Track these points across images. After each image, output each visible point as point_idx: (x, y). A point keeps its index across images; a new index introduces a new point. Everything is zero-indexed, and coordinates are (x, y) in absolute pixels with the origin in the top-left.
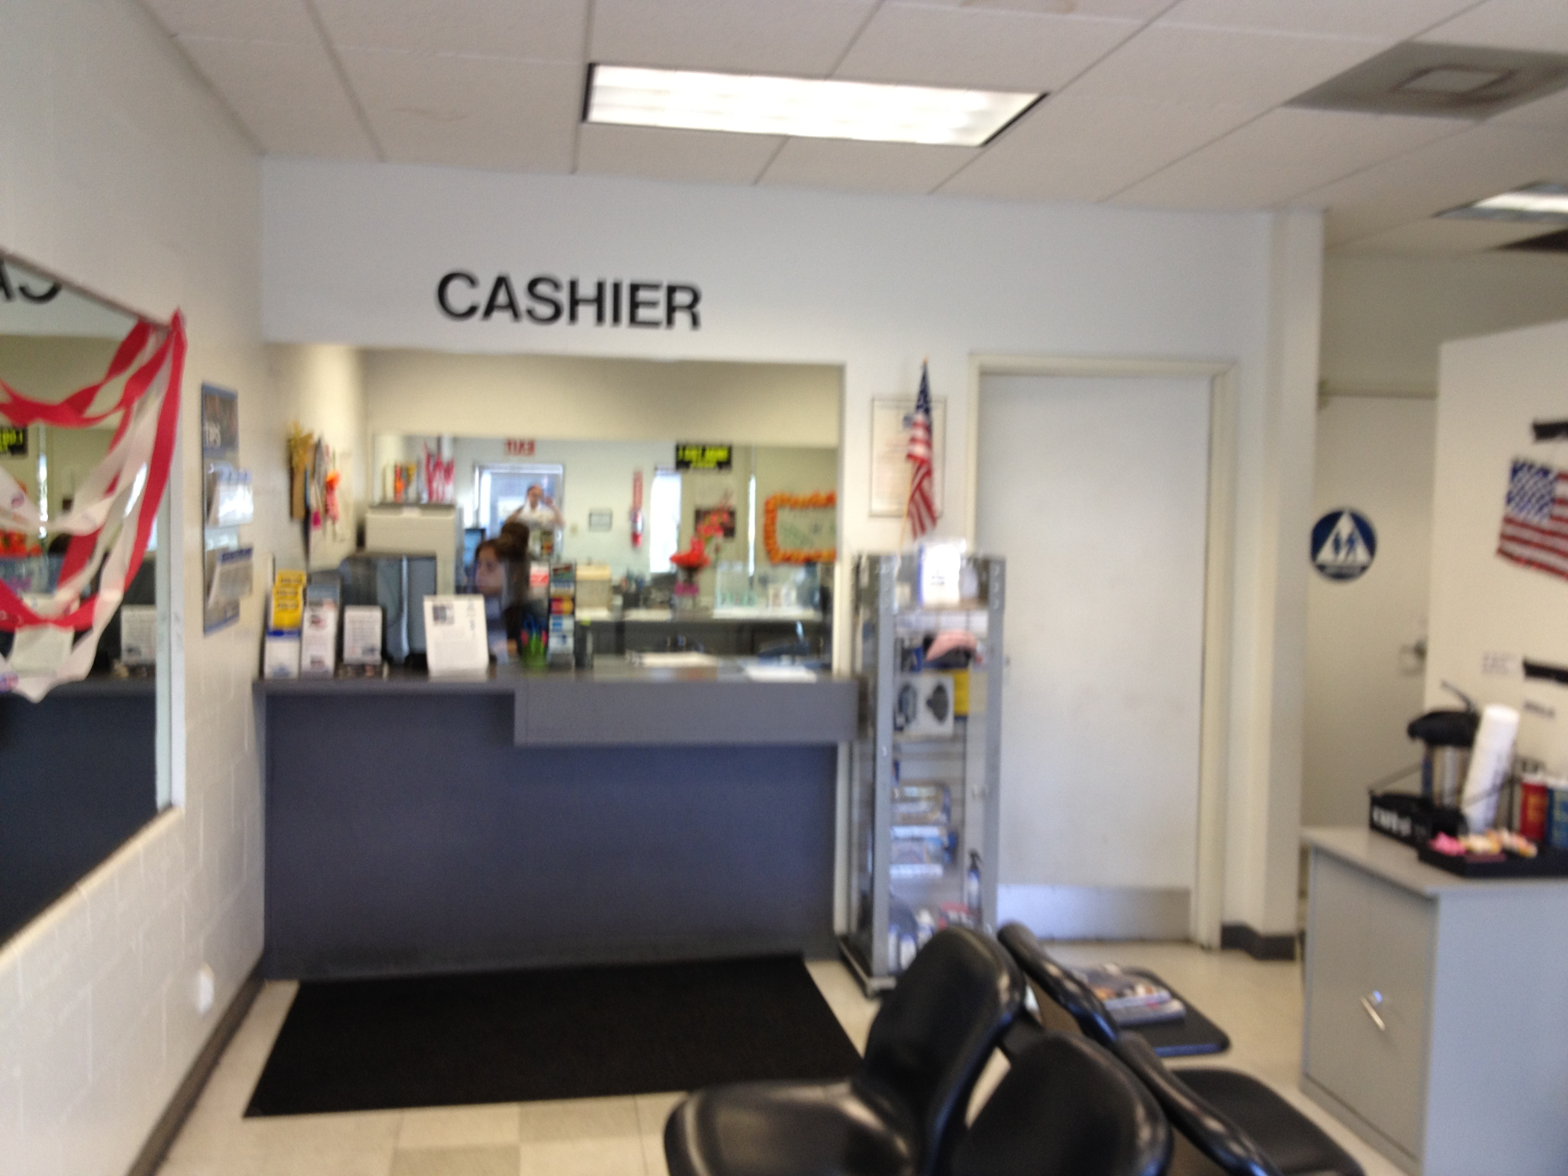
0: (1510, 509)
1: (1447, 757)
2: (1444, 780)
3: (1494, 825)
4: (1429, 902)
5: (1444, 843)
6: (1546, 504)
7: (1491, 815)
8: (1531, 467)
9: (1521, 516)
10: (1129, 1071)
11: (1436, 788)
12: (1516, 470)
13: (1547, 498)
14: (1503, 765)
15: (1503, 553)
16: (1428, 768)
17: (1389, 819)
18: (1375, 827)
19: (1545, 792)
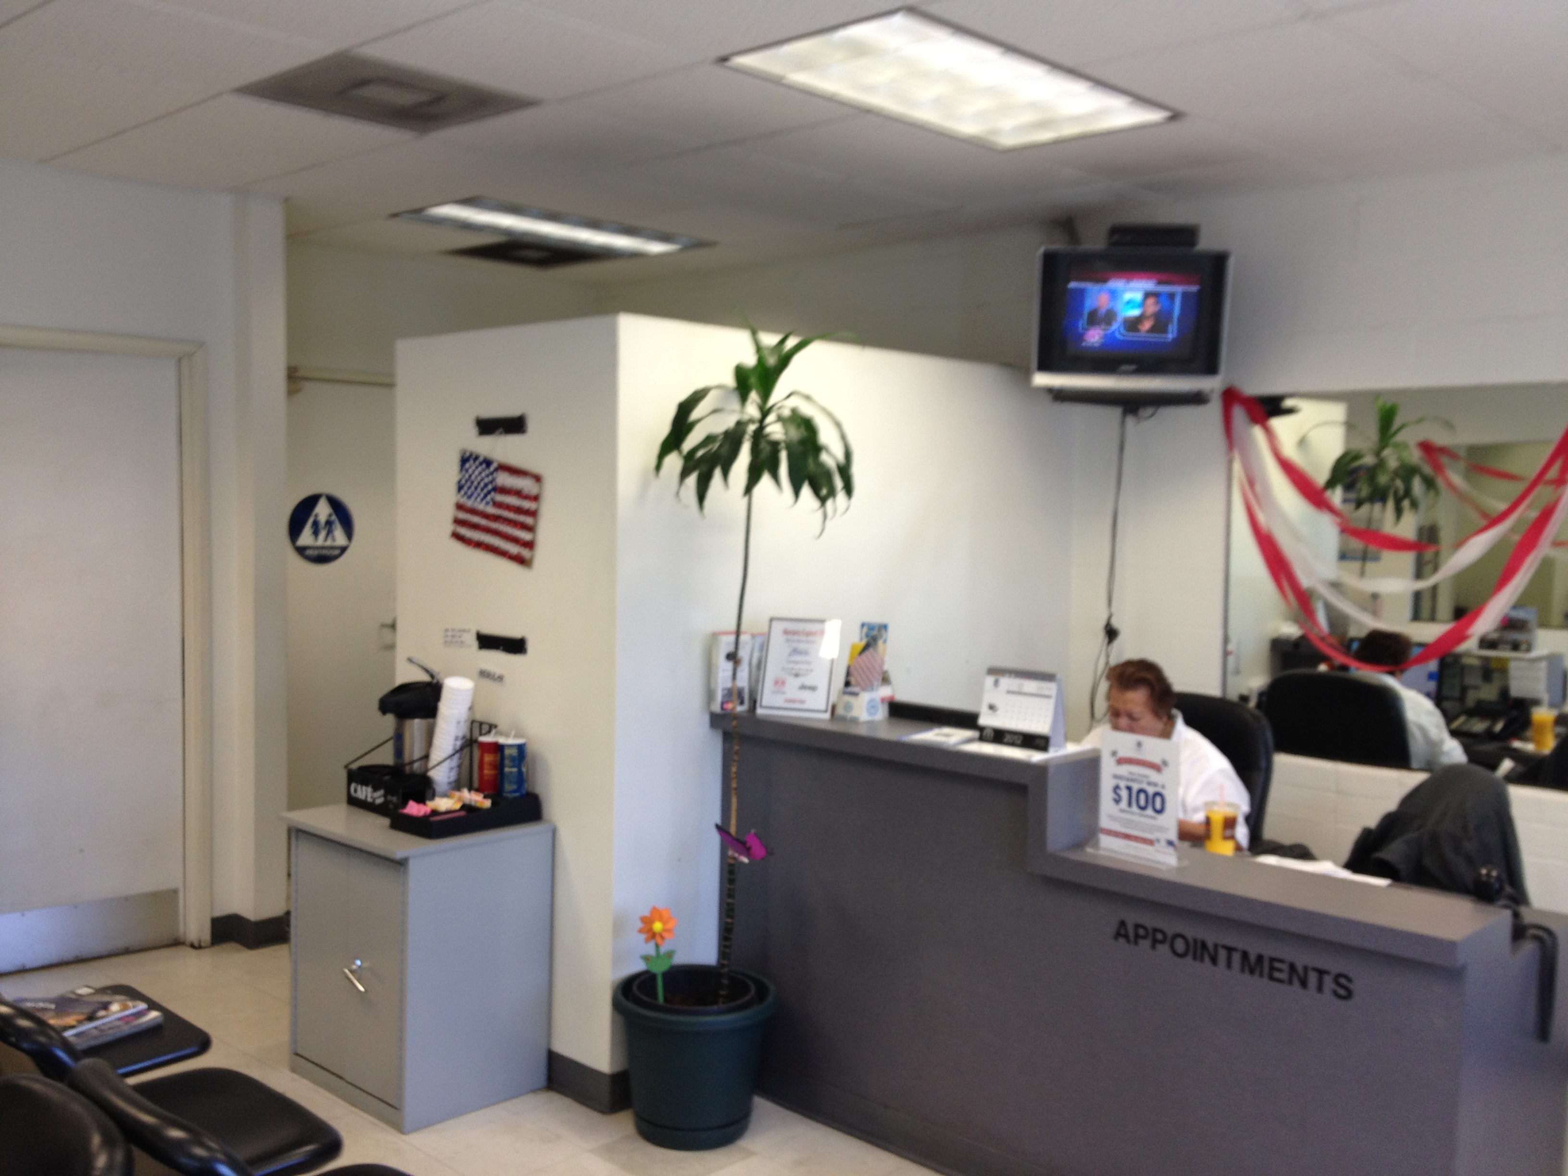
0: (459, 496)
1: (416, 726)
2: (414, 749)
3: (457, 785)
4: (401, 864)
5: (413, 809)
6: (489, 492)
7: (453, 776)
8: (476, 458)
9: (469, 503)
10: (85, 1101)
11: (407, 758)
12: (464, 461)
13: (490, 487)
14: (463, 730)
15: (456, 536)
16: (399, 738)
17: (364, 792)
18: (353, 802)
19: (498, 748)
